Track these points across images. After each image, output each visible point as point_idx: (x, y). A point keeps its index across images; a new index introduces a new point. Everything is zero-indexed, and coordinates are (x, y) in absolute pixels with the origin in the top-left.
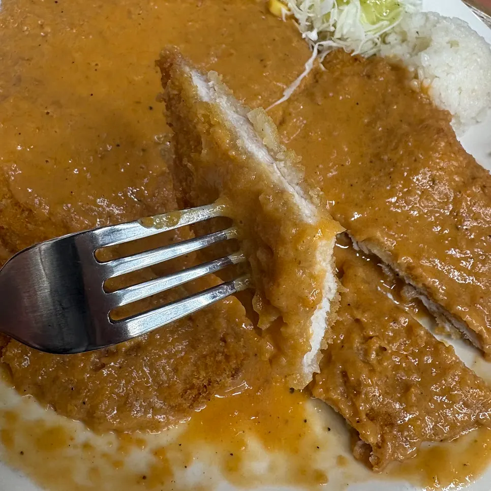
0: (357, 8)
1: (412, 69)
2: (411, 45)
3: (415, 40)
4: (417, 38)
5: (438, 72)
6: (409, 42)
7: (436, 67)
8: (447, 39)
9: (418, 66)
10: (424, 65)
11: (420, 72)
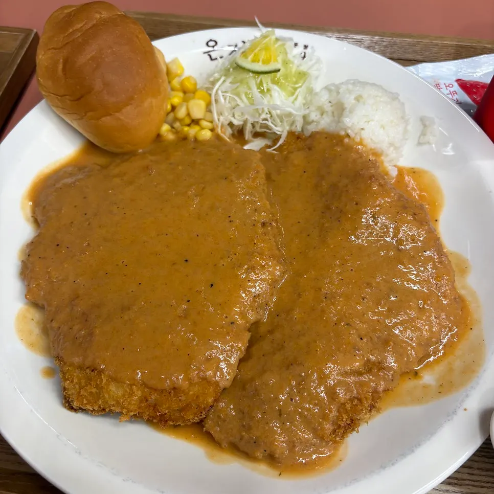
0: (278, 91)
1: (343, 133)
2: (330, 113)
3: (331, 108)
4: (331, 106)
5: (362, 125)
6: (327, 112)
7: (358, 123)
8: (353, 97)
9: (346, 129)
10: (350, 126)
11: (349, 132)
